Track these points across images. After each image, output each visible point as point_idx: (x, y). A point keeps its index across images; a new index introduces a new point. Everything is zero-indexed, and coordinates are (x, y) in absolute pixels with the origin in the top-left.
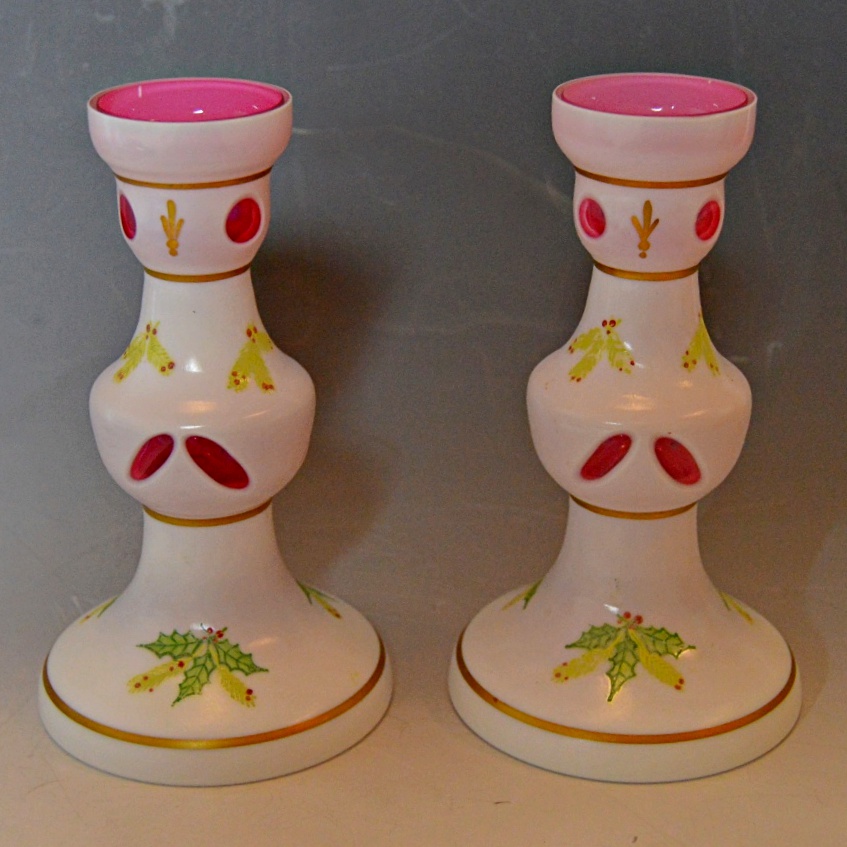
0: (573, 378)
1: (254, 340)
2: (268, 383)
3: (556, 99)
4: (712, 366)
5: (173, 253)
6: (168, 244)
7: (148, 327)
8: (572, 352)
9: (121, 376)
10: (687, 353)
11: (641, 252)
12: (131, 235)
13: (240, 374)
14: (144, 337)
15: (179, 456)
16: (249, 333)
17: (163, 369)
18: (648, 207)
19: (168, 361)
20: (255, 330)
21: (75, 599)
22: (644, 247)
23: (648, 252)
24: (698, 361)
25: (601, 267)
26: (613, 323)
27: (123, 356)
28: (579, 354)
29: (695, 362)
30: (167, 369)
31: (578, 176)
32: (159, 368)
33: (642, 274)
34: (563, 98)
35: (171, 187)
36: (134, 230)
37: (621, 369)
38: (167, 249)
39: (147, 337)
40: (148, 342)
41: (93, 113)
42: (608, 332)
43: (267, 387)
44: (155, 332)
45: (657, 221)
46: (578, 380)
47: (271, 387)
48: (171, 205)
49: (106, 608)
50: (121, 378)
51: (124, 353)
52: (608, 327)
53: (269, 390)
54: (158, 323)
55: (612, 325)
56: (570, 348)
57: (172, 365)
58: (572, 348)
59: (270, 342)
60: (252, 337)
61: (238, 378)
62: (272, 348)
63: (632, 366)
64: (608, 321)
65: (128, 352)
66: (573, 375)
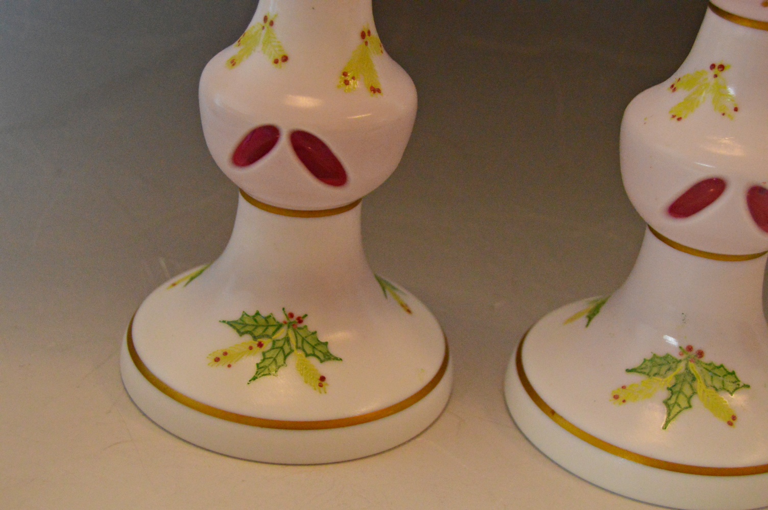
0: (674, 116)
1: (366, 43)
2: (376, 87)
7: (265, 19)
8: (674, 90)
9: (233, 63)
13: (351, 75)
14: (261, 27)
15: (284, 145)
16: (363, 35)
17: (276, 62)
19: (283, 54)
20: (369, 32)
21: (162, 262)
25: (718, 11)
26: (722, 67)
27: (237, 43)
28: (681, 94)
30: (280, 61)
32: (272, 60)
33: (759, 22)
39: (263, 28)
40: (264, 32)
42: (716, 76)
43: (375, 90)
44: (272, 23)
46: (679, 119)
47: (379, 91)
49: (192, 279)
50: (233, 65)
51: (238, 40)
52: (716, 71)
53: (377, 93)
54: (276, 16)
55: (720, 69)
56: (672, 86)
57: (285, 59)
58: (675, 86)
59: (381, 46)
60: (365, 40)
61: (348, 78)
62: (382, 52)
63: (735, 112)
64: (717, 64)
65: (241, 40)
66: (674, 114)
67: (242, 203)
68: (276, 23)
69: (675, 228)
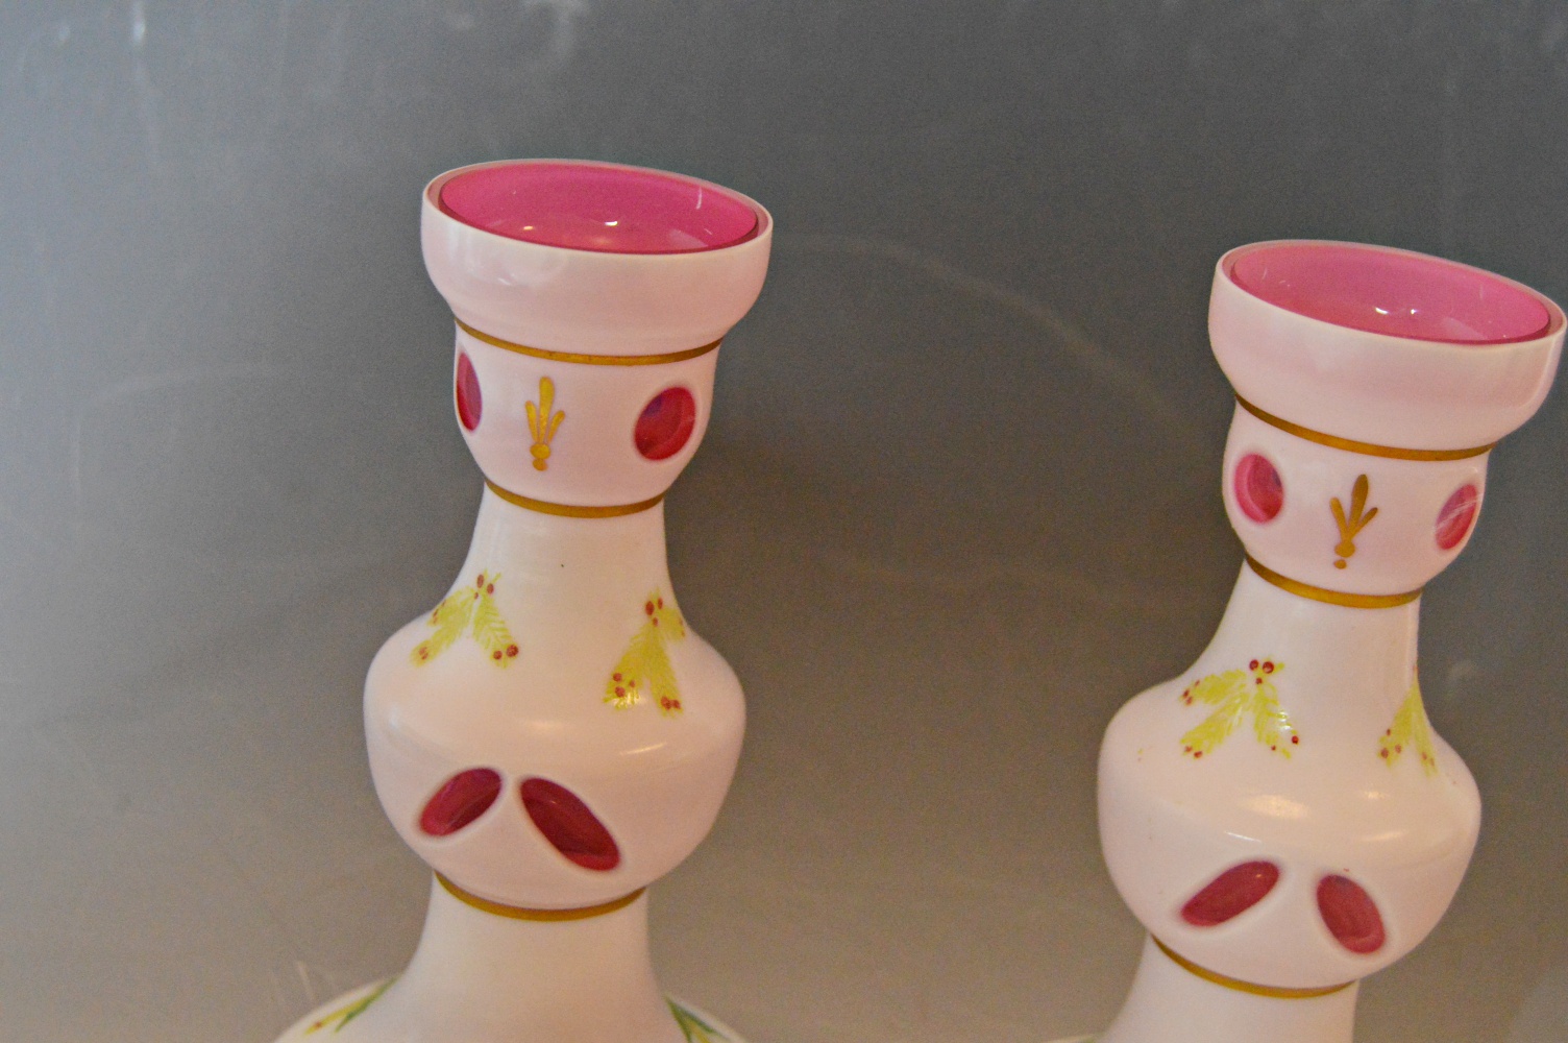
0: (1188, 749)
1: (655, 622)
2: (671, 698)
3: (1221, 278)
4: (1425, 757)
5: (540, 464)
6: (533, 449)
7: (480, 580)
8: (1189, 701)
9: (424, 654)
10: (1389, 732)
11: (1337, 557)
12: (469, 426)
13: (627, 678)
14: (473, 595)
15: (508, 803)
16: (650, 609)
17: (498, 656)
18: (1362, 486)
19: (509, 642)
20: (660, 603)
21: (301, 968)
22: (1344, 552)
23: (1350, 561)
24: (1405, 748)
25: (1259, 569)
26: (1269, 666)
28: (1201, 709)
29: (1398, 749)
30: (504, 655)
31: (1239, 410)
32: (490, 653)
33: (1330, 593)
34: (1234, 278)
35: (551, 355)
36: (478, 417)
37: (1274, 748)
38: (529, 458)
39: (477, 596)
40: (477, 603)
41: (430, 213)
42: (1259, 681)
43: (670, 704)
44: (491, 589)
45: (1374, 511)
46: (1198, 755)
47: (676, 704)
48: (547, 384)
49: (350, 1016)
50: (424, 658)
51: (434, 611)
52: (1259, 672)
53: (672, 709)
54: (499, 575)
55: (1267, 670)
56: (1186, 694)
57: (513, 651)
58: (1190, 694)
59: (681, 623)
60: (654, 616)
61: (623, 685)
62: (683, 634)
63: (1295, 745)
64: (1262, 661)
65: (440, 613)
66: (1189, 745)
67: (439, 894)
68: (497, 588)
69: (1198, 942)
